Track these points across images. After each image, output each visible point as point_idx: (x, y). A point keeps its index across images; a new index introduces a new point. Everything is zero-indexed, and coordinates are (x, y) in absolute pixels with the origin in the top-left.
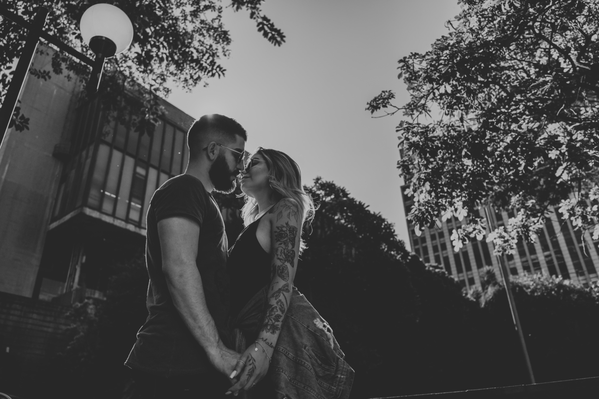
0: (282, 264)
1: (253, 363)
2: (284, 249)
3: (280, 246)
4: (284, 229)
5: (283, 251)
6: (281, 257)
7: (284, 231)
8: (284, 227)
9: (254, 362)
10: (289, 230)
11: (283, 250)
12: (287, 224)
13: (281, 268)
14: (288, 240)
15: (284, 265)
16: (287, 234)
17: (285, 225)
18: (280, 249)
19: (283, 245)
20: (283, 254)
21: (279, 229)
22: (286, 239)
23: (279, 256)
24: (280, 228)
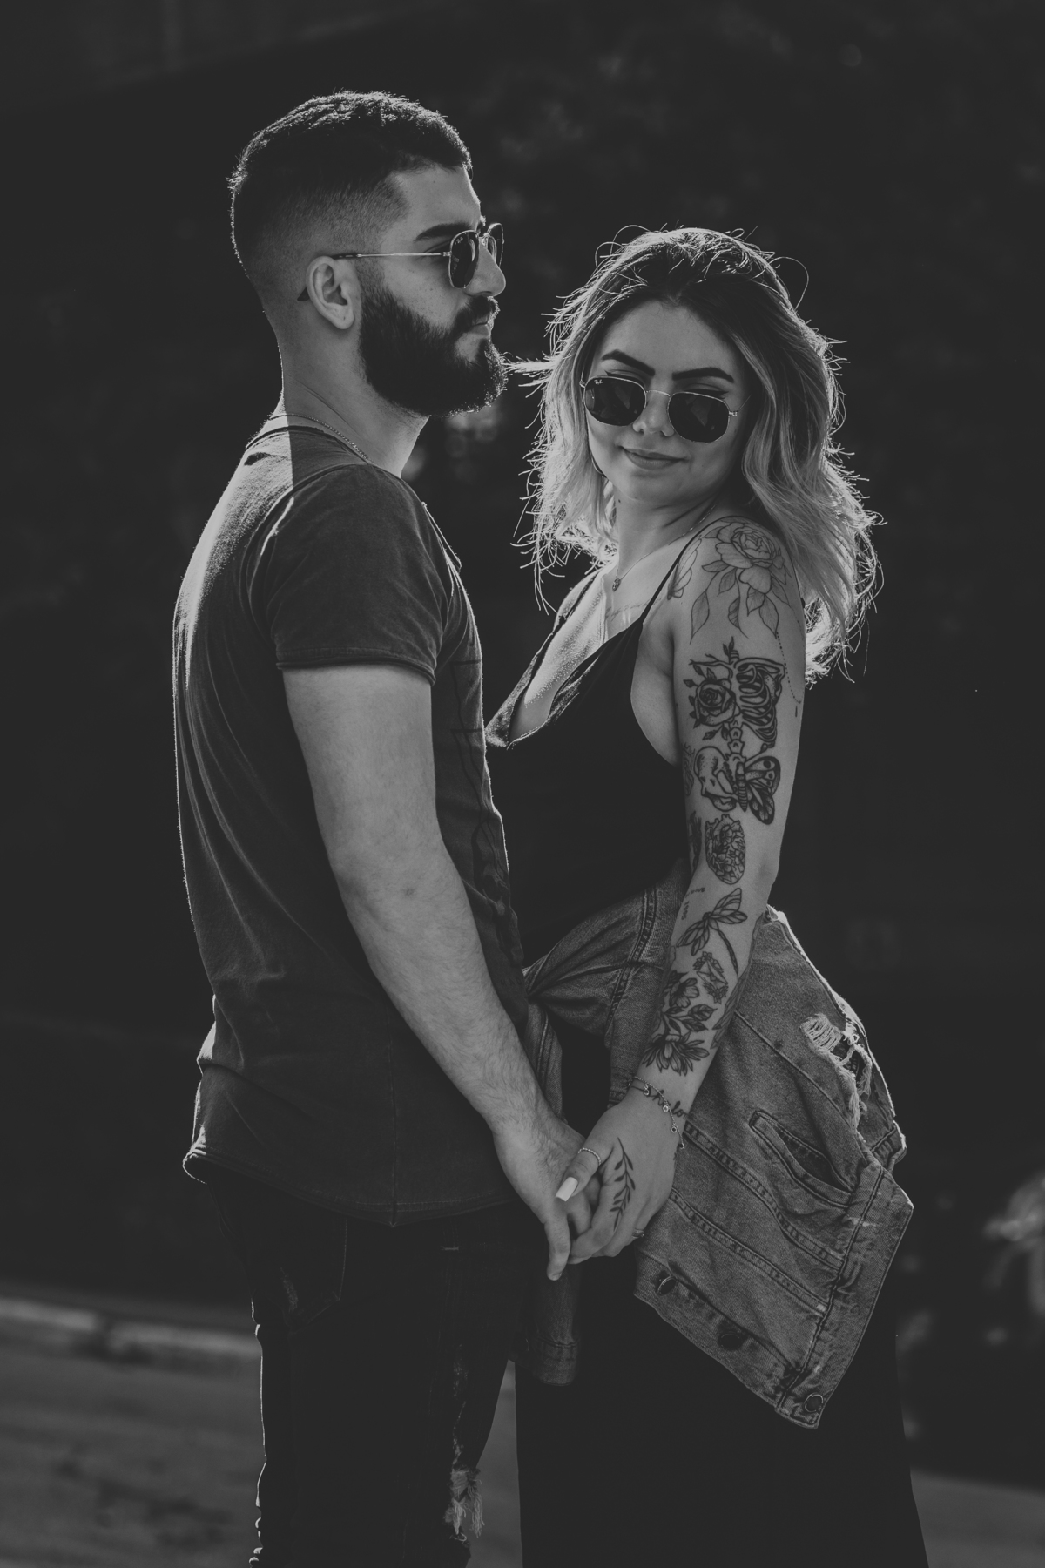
0: (719, 815)
1: (626, 1172)
2: (726, 757)
3: (708, 743)
4: (721, 672)
5: (721, 765)
6: (716, 790)
7: (719, 682)
8: (717, 662)
9: (629, 1169)
10: (739, 678)
11: (721, 762)
12: (729, 649)
13: (716, 833)
14: (740, 719)
15: (727, 821)
16: (733, 695)
17: (724, 658)
18: (709, 755)
19: (718, 741)
20: (721, 776)
21: (700, 672)
22: (729, 714)
23: (708, 785)
24: (704, 669)
